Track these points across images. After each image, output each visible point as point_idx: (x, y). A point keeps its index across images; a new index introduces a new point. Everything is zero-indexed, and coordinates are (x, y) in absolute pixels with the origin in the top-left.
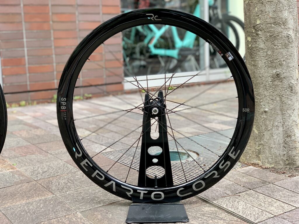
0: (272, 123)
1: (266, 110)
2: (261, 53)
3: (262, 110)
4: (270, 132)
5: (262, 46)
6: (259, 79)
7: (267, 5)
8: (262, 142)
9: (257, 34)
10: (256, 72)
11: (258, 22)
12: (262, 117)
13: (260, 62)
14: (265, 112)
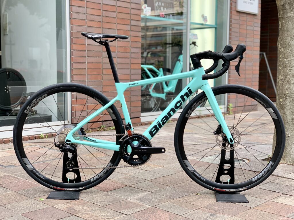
0: (291, 142)
1: (289, 135)
2: (288, 108)
4: (290, 147)
5: (288, 104)
6: (286, 120)
7: (292, 85)
8: (286, 152)
9: (286, 98)
10: (284, 116)
11: (287, 93)
12: (287, 139)
13: (287, 112)
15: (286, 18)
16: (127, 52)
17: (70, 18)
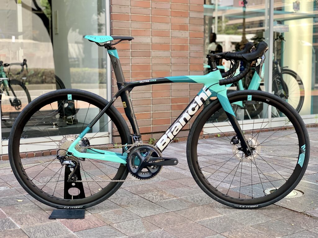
17: (110, 13)
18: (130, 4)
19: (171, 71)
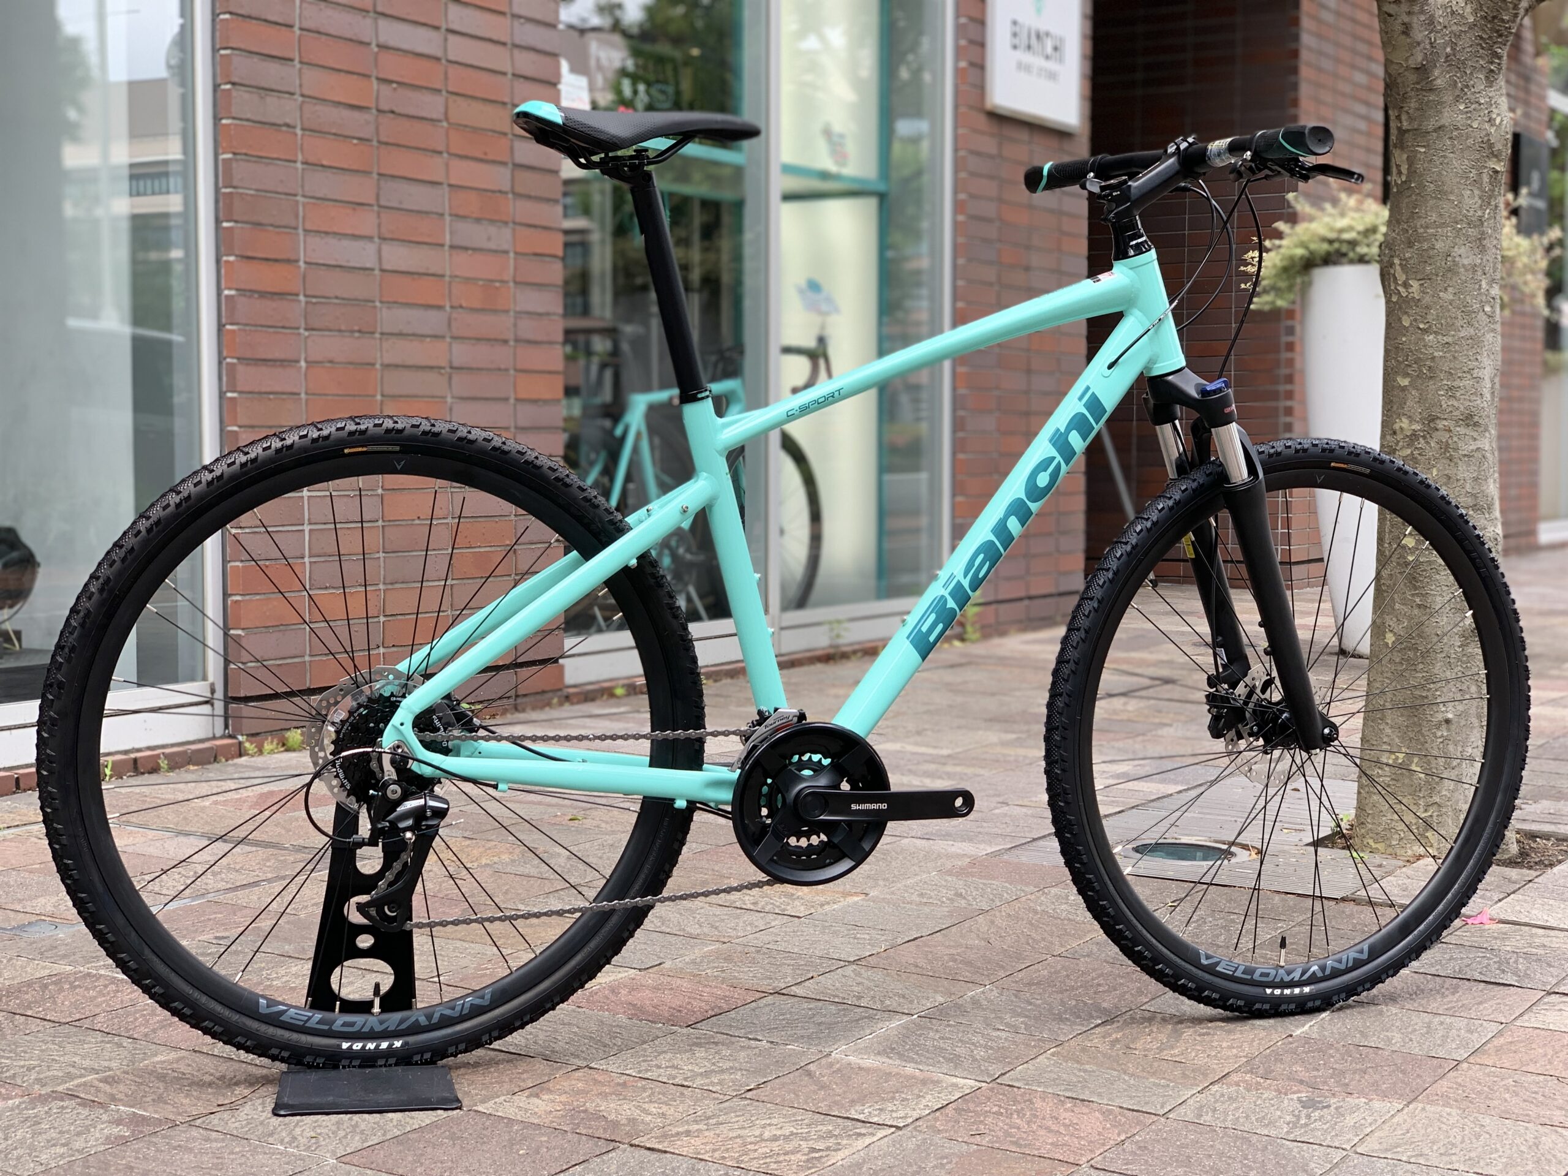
0: (1460, 749)
1: (1450, 716)
2: (1442, 577)
3: (1440, 717)
4: (1455, 772)
6: (1435, 639)
7: (1460, 463)
8: (1437, 799)
12: (1439, 734)
13: (1438, 599)
14: (1448, 721)
15: (1435, 131)
16: (495, 311)
17: (216, 119)
18: (301, 86)
19: (449, 400)
